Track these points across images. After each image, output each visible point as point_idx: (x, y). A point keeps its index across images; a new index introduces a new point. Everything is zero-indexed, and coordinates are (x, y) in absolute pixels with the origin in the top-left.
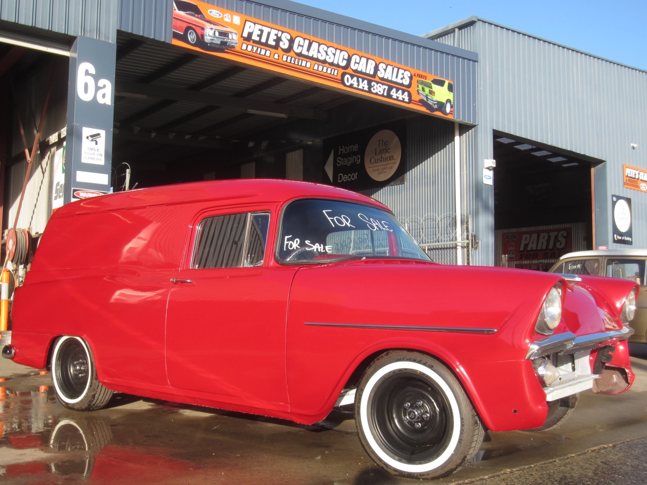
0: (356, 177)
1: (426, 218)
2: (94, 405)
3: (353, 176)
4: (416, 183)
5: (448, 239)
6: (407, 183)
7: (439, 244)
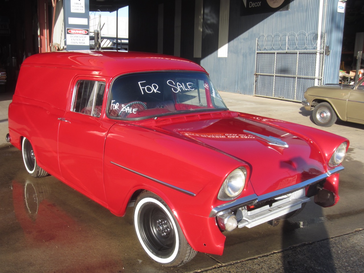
0: (260, 5)
1: (300, 33)
2: (40, 175)
3: (258, 3)
4: (295, 10)
5: (312, 47)
6: (290, 10)
7: (306, 50)
